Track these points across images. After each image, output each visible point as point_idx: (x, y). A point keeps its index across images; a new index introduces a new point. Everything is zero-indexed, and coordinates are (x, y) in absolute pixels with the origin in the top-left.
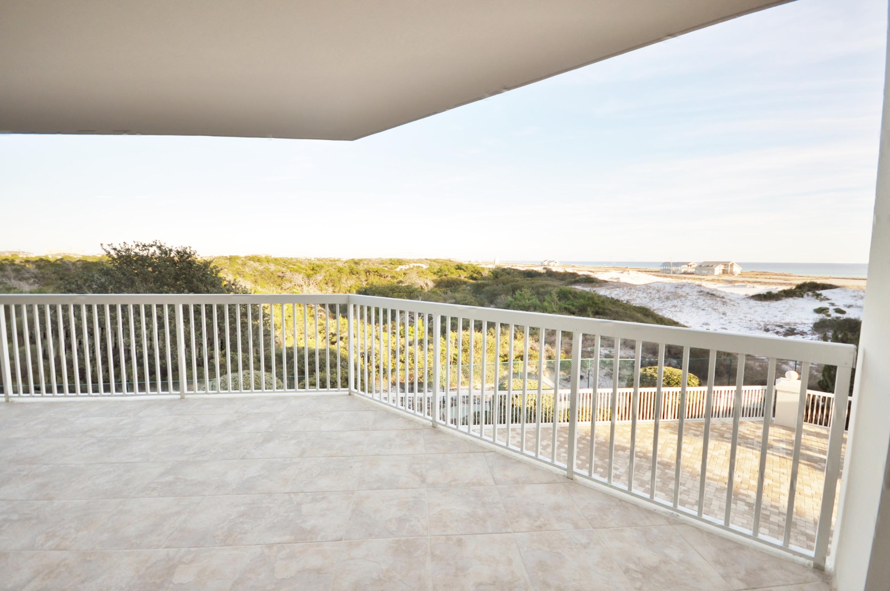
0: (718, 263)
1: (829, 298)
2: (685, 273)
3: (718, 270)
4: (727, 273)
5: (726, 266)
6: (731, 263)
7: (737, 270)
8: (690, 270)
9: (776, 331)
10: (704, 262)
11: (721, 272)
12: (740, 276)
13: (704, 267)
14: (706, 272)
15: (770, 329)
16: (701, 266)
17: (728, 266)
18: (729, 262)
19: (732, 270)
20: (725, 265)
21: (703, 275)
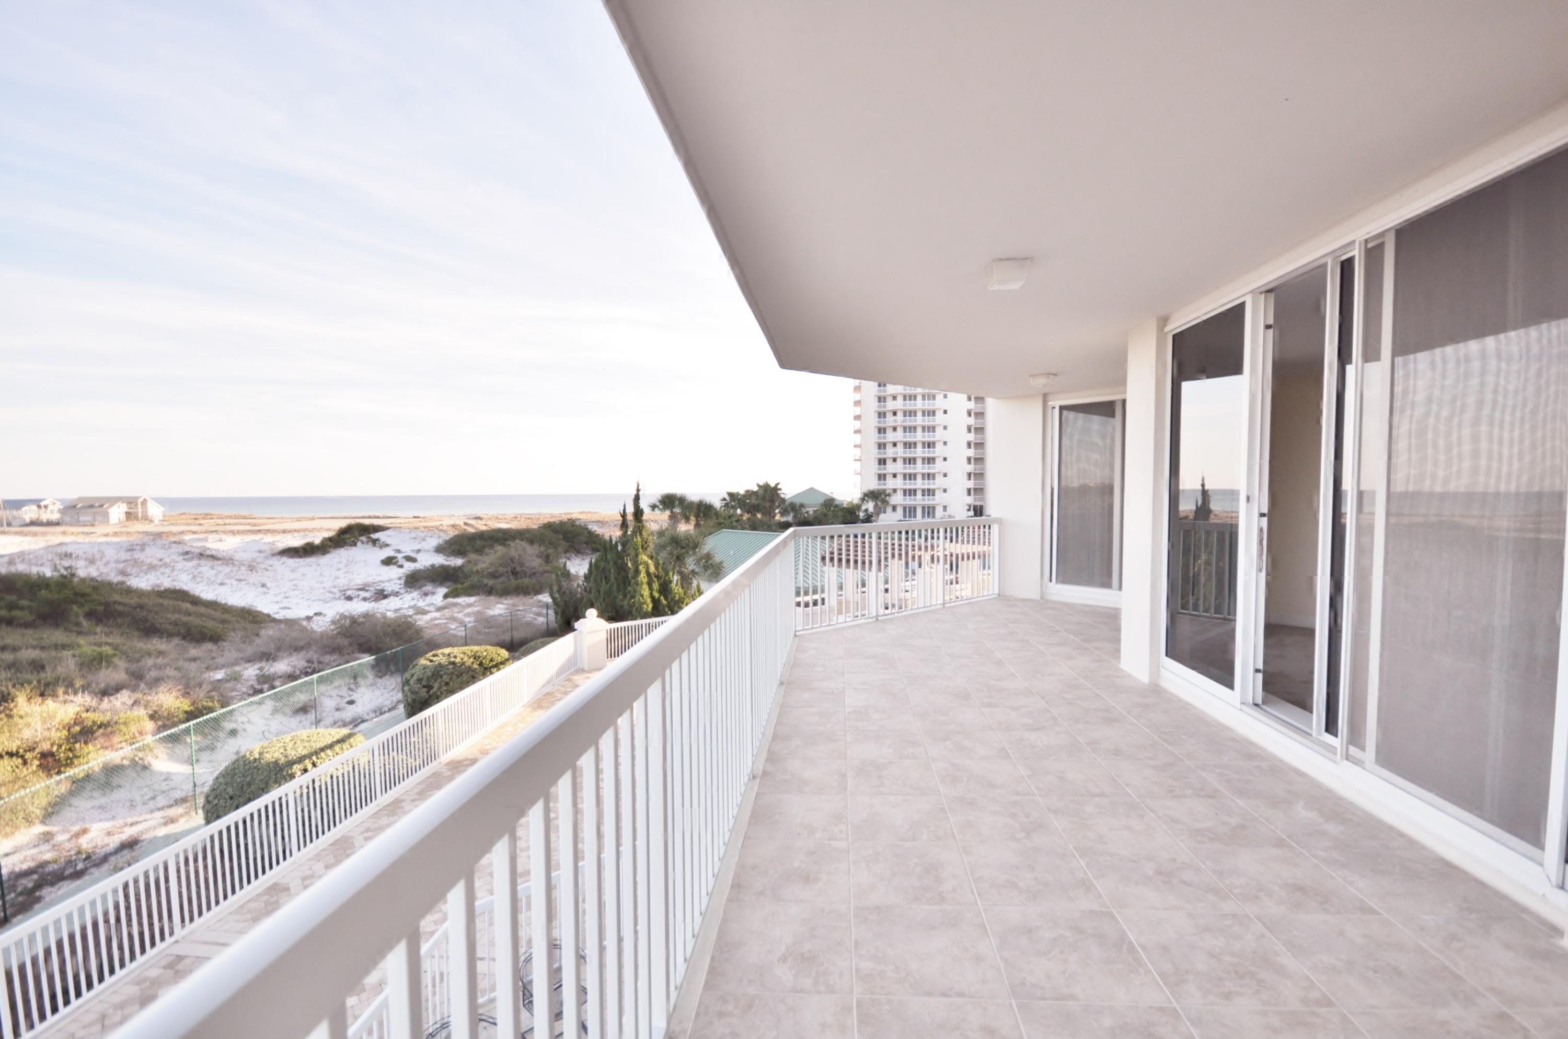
0: (114, 500)
1: (388, 542)
2: (32, 523)
3: (117, 513)
4: (136, 518)
5: (132, 506)
6: (141, 500)
7: (155, 511)
8: (45, 516)
9: (361, 597)
10: (81, 499)
11: (123, 517)
12: (165, 523)
13: (82, 508)
14: (89, 518)
15: (353, 596)
16: (75, 506)
17: (137, 505)
18: (139, 498)
19: (147, 512)
20: (130, 503)
21: (84, 525)
